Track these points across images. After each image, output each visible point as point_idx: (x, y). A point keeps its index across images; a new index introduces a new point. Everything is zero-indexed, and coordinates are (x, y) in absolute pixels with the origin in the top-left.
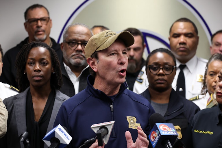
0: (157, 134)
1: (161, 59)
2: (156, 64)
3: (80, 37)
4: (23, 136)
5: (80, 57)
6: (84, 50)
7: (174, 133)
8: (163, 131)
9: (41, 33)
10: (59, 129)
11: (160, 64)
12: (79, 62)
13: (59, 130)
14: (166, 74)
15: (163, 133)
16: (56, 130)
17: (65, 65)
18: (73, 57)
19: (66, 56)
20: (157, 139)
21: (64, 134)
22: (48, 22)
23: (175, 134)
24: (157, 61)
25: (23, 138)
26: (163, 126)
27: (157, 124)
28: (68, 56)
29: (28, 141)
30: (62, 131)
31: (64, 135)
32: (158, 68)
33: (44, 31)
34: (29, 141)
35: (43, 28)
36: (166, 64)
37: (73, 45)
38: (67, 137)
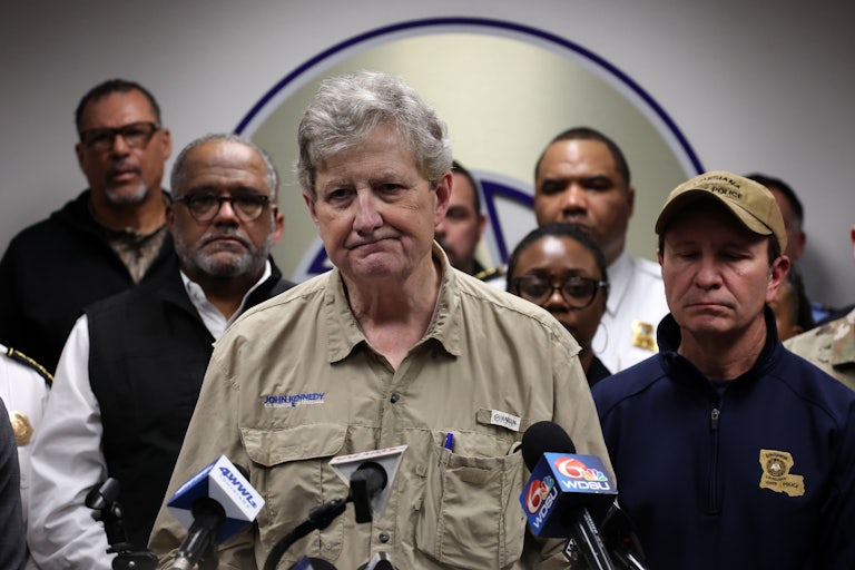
0: (548, 489)
1: (557, 259)
2: (541, 273)
3: (226, 175)
4: (101, 491)
5: (229, 245)
6: (241, 221)
7: (603, 485)
8: (567, 479)
9: (127, 176)
10: (222, 469)
11: (553, 272)
12: (228, 262)
13: (221, 472)
14: (573, 308)
15: (569, 486)
16: (211, 474)
17: (186, 280)
18: (207, 248)
19: (184, 246)
20: (547, 506)
21: (238, 486)
22: (149, 137)
23: (608, 488)
24: (544, 263)
25: (100, 500)
26: (568, 464)
27: (547, 455)
28: (189, 245)
29: (117, 510)
30: (230, 478)
31: (240, 489)
32: (545, 288)
33: (136, 171)
34: (121, 510)
35: (132, 161)
36: (572, 273)
37: (205, 208)
38: (248, 499)
